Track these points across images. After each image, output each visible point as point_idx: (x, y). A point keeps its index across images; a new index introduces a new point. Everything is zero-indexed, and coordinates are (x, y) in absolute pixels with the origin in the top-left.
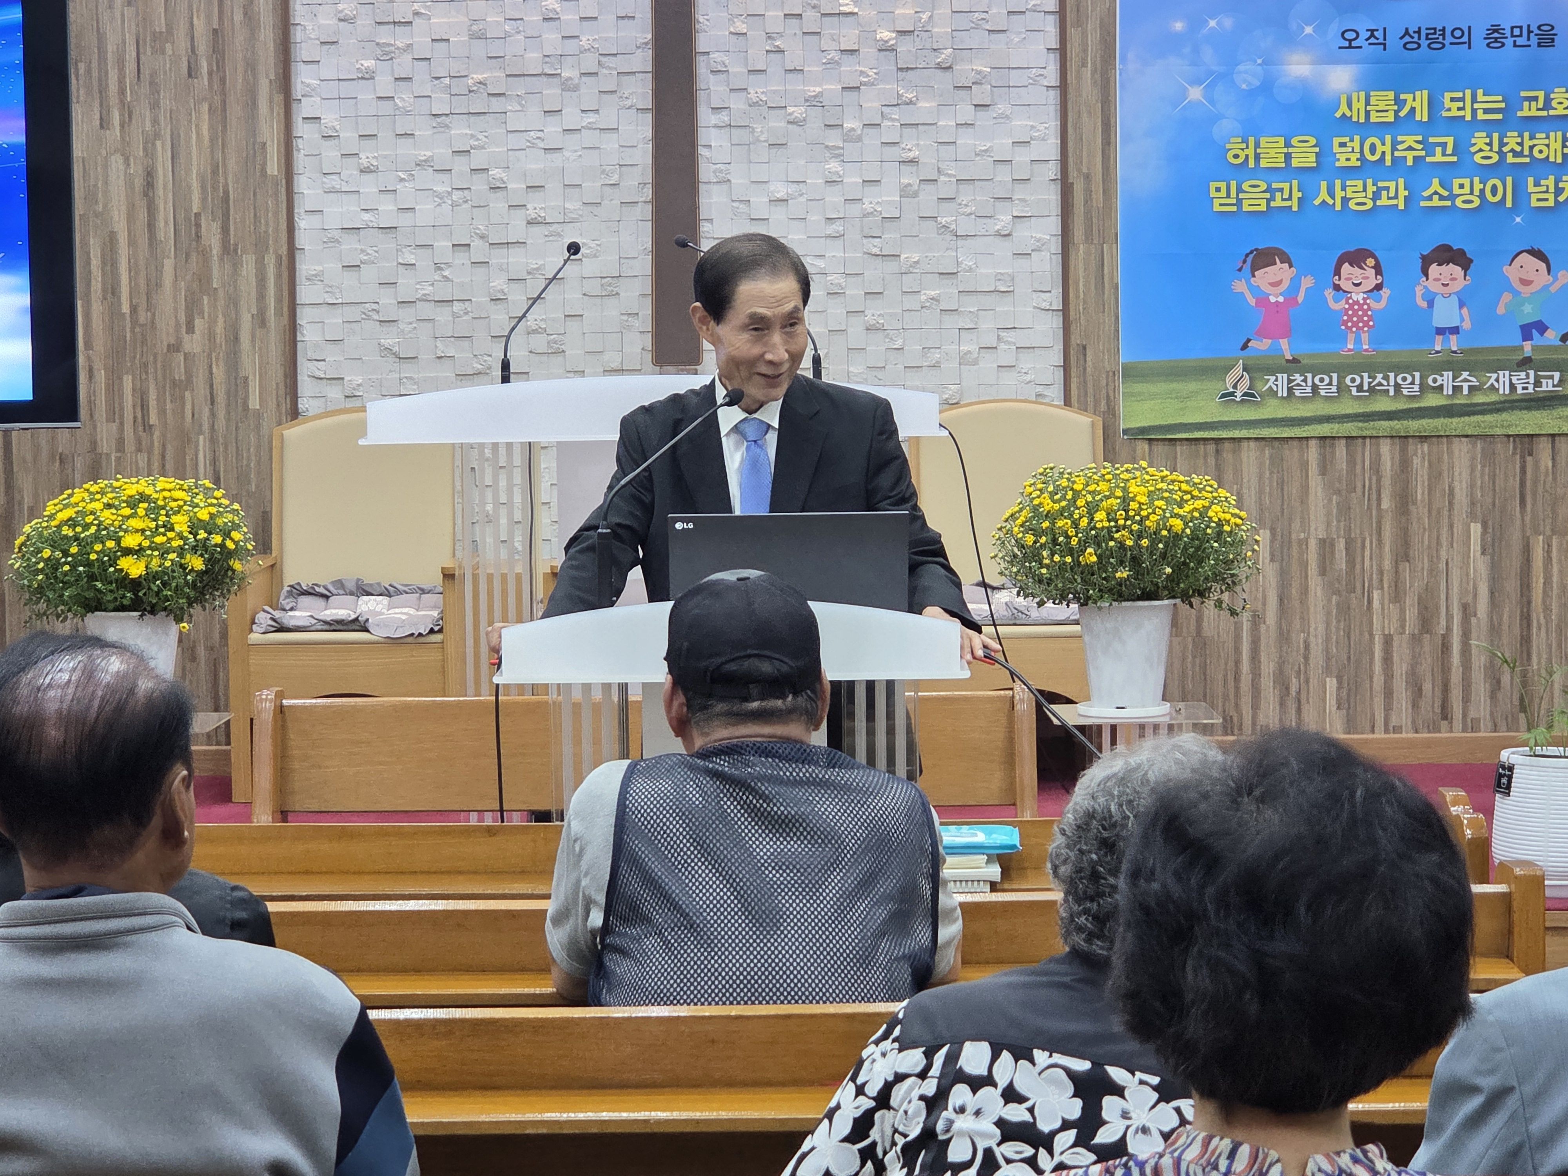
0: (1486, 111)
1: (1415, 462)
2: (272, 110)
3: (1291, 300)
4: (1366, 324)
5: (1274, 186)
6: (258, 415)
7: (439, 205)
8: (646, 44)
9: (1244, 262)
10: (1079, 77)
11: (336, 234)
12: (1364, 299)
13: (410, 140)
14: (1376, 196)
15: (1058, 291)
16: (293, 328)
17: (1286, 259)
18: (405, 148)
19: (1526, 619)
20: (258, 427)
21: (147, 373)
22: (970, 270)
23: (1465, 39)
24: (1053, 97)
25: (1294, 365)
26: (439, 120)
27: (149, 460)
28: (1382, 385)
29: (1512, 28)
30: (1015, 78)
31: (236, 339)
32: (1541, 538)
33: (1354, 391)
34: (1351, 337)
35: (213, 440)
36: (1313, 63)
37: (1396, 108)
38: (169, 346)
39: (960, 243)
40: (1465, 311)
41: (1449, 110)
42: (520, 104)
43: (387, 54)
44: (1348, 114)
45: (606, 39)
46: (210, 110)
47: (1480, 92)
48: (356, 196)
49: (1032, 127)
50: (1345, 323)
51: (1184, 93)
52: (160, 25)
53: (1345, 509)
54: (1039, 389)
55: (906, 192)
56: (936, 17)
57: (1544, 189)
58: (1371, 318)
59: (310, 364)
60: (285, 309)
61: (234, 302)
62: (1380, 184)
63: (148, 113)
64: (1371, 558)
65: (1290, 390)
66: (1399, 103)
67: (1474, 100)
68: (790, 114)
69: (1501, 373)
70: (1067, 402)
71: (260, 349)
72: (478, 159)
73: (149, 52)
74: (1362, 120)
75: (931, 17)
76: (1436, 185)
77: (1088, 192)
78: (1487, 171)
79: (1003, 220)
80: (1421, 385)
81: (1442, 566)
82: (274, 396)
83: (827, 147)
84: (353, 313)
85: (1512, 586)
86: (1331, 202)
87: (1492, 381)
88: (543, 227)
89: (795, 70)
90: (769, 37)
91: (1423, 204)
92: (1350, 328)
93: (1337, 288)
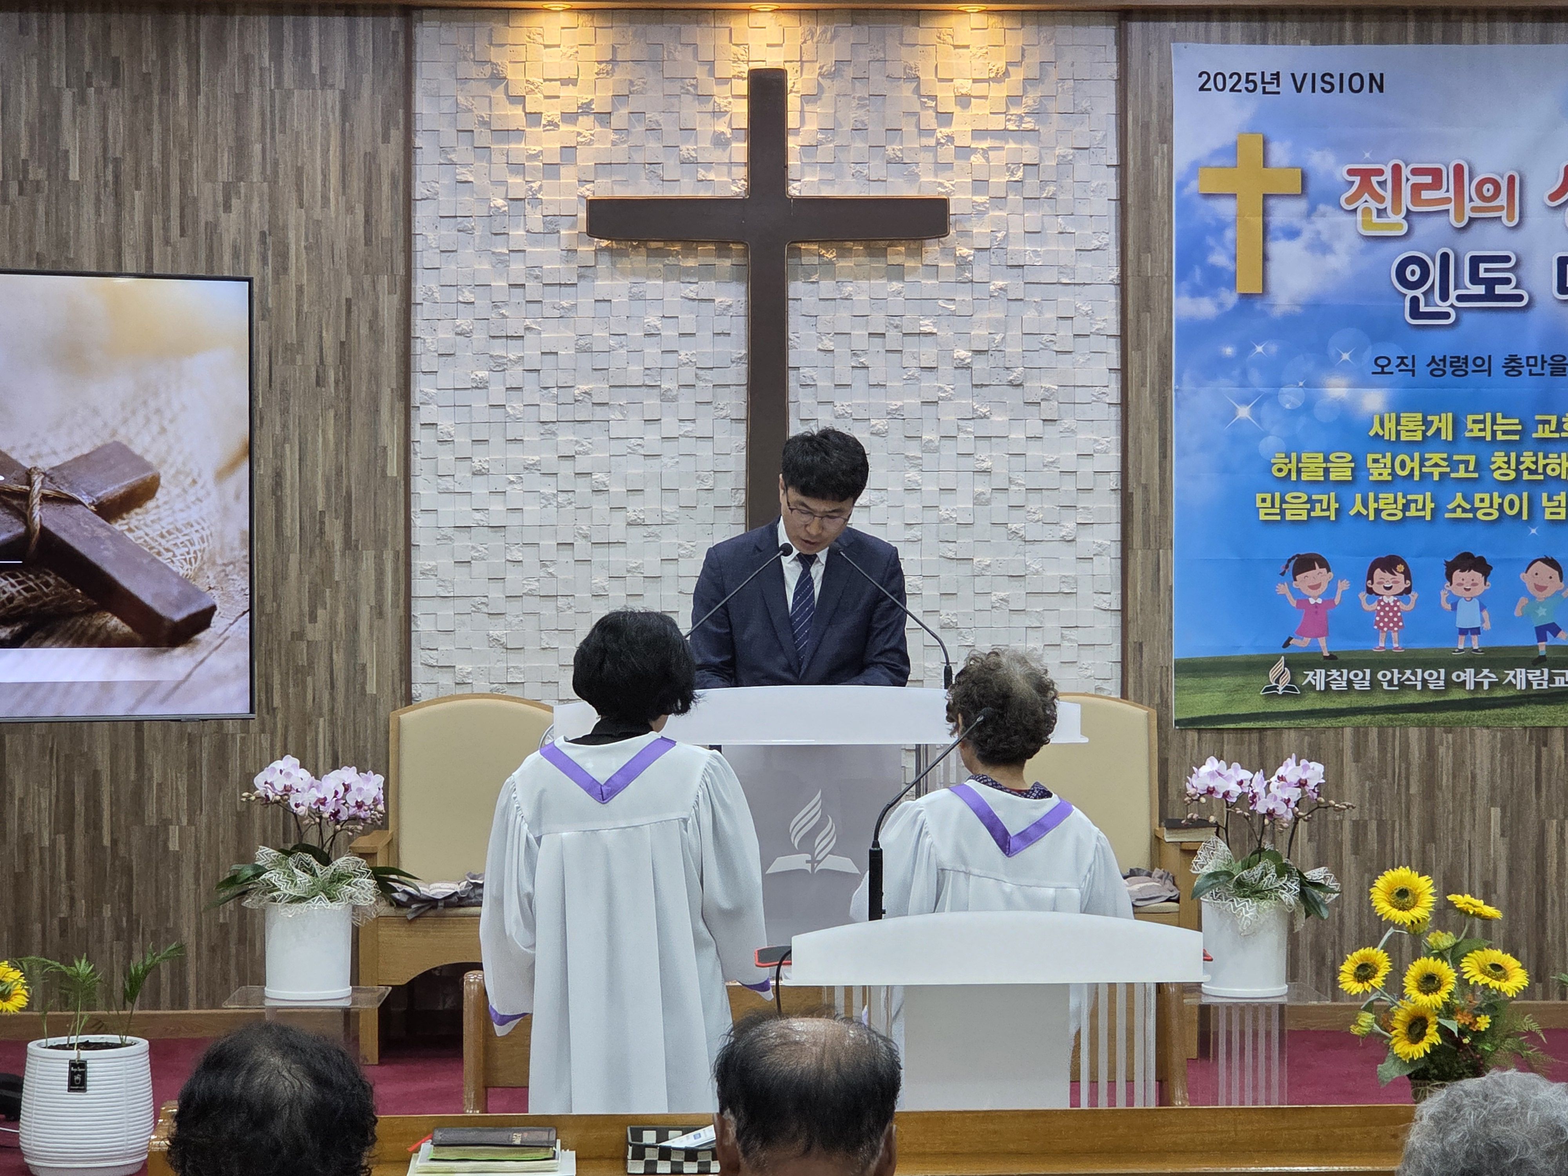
0: (1505, 433)
1: (1440, 751)
2: (393, 418)
3: (1329, 602)
4: (1396, 624)
5: (1314, 497)
6: (375, 700)
7: (545, 507)
8: (740, 358)
9: (1287, 567)
10: (1138, 396)
11: (449, 532)
12: (1395, 602)
13: (519, 446)
14: (1406, 507)
15: (1117, 593)
16: (408, 618)
17: (1324, 564)
18: (515, 454)
19: (1541, 895)
20: (374, 711)
21: (271, 659)
22: (1037, 572)
23: (1486, 367)
24: (1115, 413)
25: (1332, 661)
26: (547, 427)
27: (272, 740)
28: (1410, 680)
29: (1528, 358)
30: (1081, 395)
31: (356, 628)
32: (1555, 822)
33: (1385, 686)
34: (1382, 636)
35: (332, 723)
36: (1349, 386)
37: (1423, 428)
38: (293, 633)
39: (1029, 547)
40: (1485, 614)
41: (1472, 430)
42: (622, 413)
43: (499, 366)
44: (1381, 433)
45: (704, 354)
46: (335, 417)
47: (1499, 415)
48: (468, 497)
49: (1096, 441)
50: (1377, 623)
51: (1233, 412)
52: (292, 337)
53: (1376, 795)
54: (1099, 683)
55: (979, 500)
56: (1008, 338)
57: (1557, 504)
58: (1400, 619)
59: (423, 652)
60: (402, 601)
61: (354, 594)
62: (1409, 497)
63: (278, 418)
64: (1400, 840)
65: (1327, 684)
66: (1427, 424)
67: (1494, 422)
68: (873, 426)
69: (1518, 670)
70: (1124, 695)
71: (378, 638)
72: (583, 463)
73: (280, 363)
74: (1393, 438)
75: (1004, 338)
76: (1459, 499)
77: (1147, 502)
78: (1506, 486)
79: (1069, 527)
80: (1446, 681)
81: (1465, 847)
82: (390, 683)
83: (907, 457)
84: (464, 606)
85: (1528, 866)
86: (1365, 512)
87: (1510, 677)
88: (641, 528)
89: (879, 385)
90: (855, 354)
91: (1447, 515)
92: (1382, 628)
93: (1370, 591)
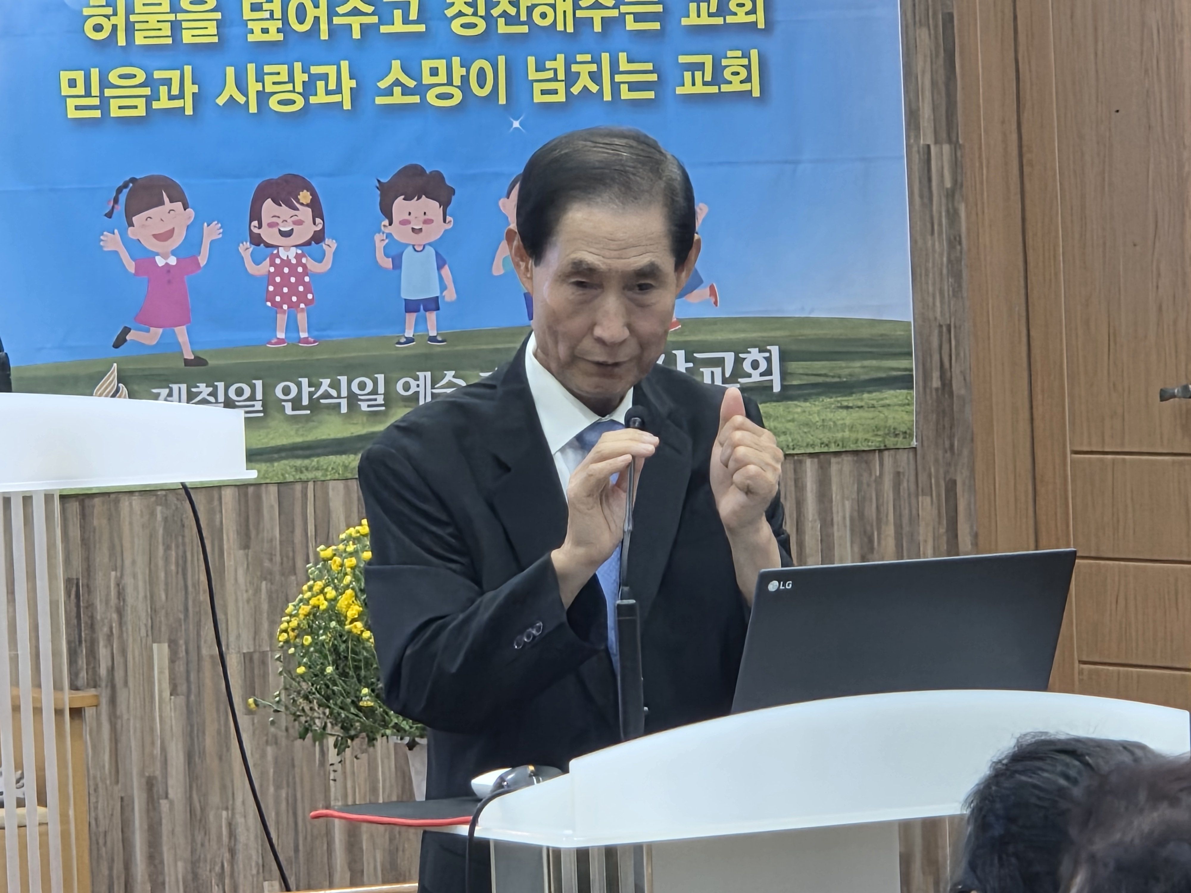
3: (188, 263)
4: (302, 297)
5: (158, 75)
9: (116, 201)
12: (298, 257)
14: (309, 89)
25: (197, 368)
28: (330, 397)
33: (288, 408)
34: (282, 319)
40: (446, 273)
50: (271, 297)
57: (550, 74)
58: (308, 290)
62: (314, 70)
76: (396, 71)
78: (470, 48)
80: (386, 395)
86: (241, 99)
91: (380, 100)
92: (278, 306)
93: (257, 240)
